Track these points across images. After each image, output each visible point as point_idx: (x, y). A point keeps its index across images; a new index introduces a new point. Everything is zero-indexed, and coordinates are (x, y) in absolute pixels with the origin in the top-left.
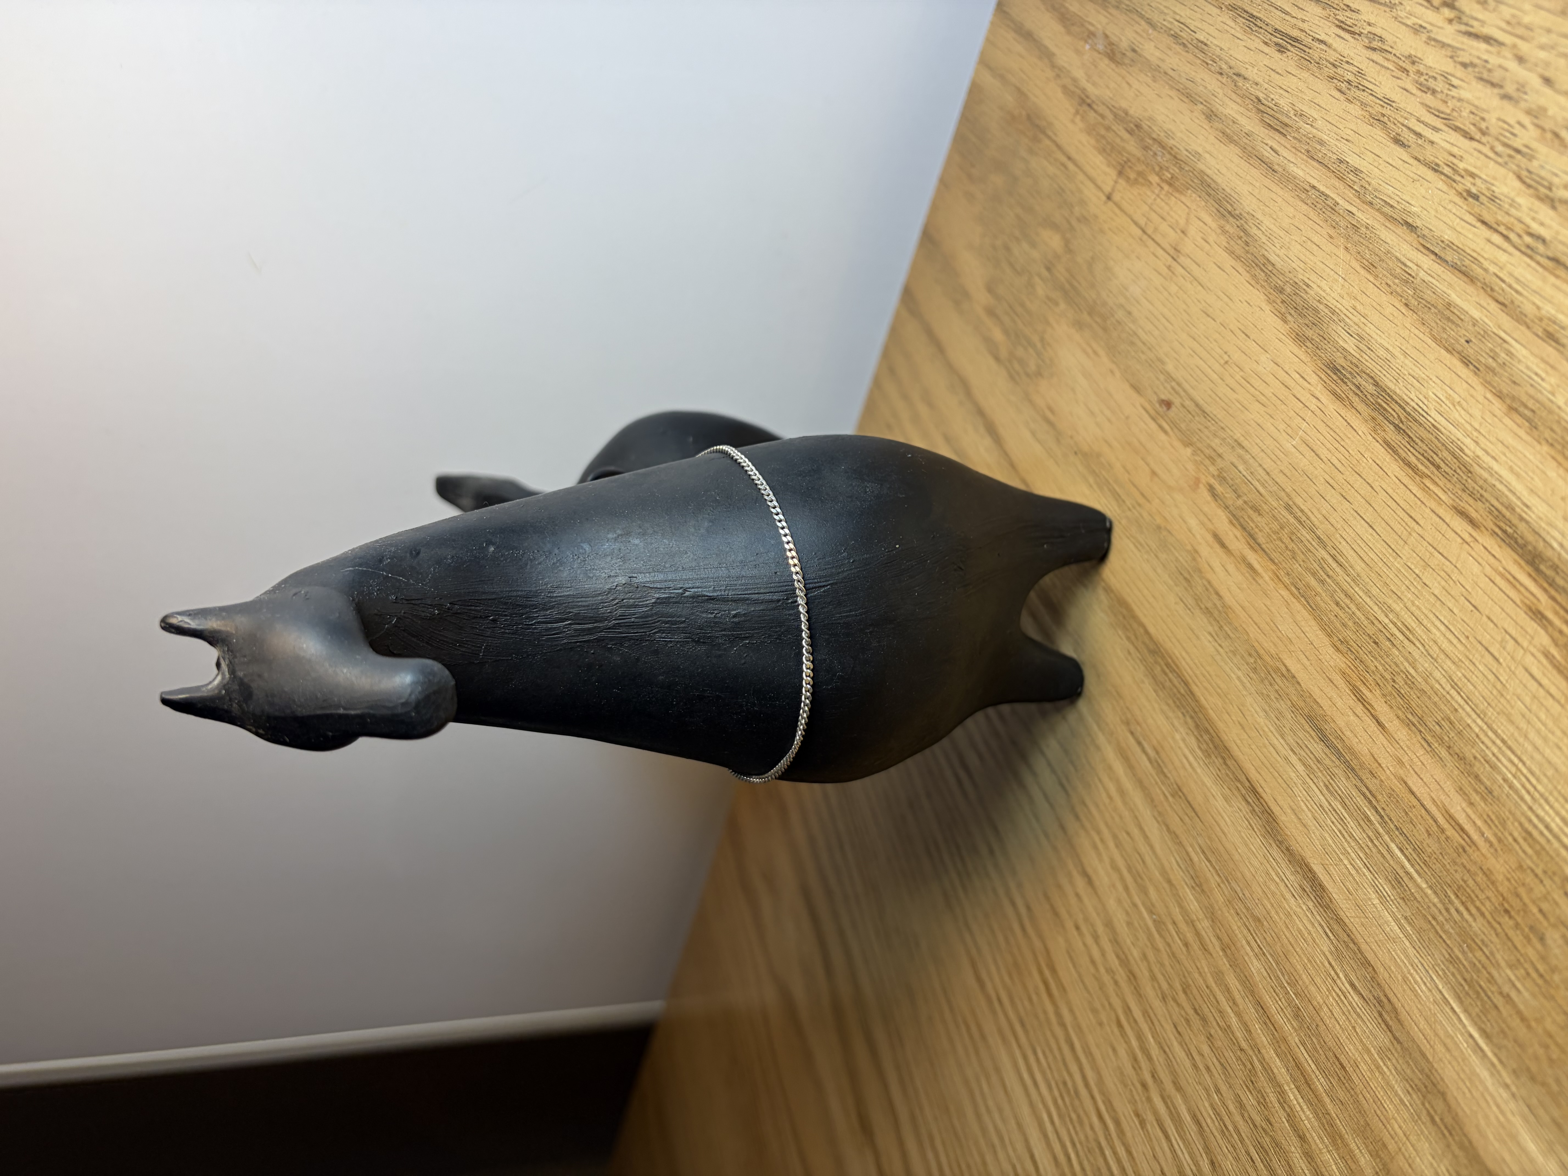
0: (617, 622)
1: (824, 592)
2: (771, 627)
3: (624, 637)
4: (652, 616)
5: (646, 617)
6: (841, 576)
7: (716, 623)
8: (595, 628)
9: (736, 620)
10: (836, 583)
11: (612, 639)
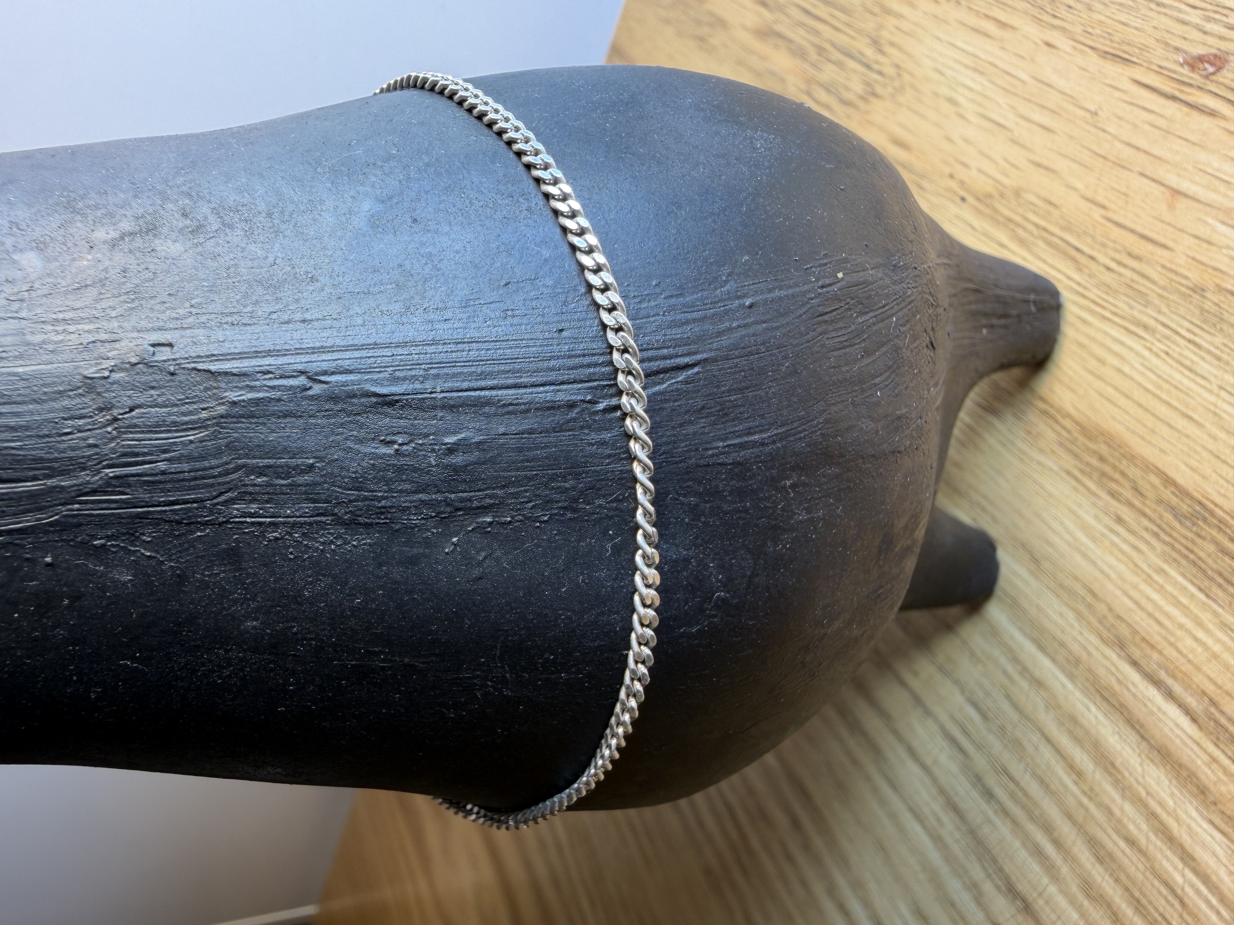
0: (118, 471)
1: (686, 382)
2: (553, 478)
3: (139, 516)
4: (218, 453)
5: (202, 458)
6: (725, 341)
7: (400, 470)
8: (51, 490)
9: (458, 459)
10: (714, 360)
11: (103, 522)
